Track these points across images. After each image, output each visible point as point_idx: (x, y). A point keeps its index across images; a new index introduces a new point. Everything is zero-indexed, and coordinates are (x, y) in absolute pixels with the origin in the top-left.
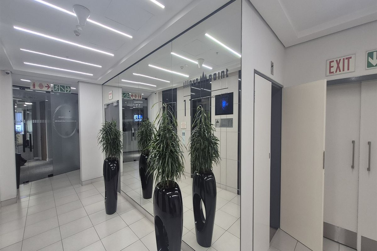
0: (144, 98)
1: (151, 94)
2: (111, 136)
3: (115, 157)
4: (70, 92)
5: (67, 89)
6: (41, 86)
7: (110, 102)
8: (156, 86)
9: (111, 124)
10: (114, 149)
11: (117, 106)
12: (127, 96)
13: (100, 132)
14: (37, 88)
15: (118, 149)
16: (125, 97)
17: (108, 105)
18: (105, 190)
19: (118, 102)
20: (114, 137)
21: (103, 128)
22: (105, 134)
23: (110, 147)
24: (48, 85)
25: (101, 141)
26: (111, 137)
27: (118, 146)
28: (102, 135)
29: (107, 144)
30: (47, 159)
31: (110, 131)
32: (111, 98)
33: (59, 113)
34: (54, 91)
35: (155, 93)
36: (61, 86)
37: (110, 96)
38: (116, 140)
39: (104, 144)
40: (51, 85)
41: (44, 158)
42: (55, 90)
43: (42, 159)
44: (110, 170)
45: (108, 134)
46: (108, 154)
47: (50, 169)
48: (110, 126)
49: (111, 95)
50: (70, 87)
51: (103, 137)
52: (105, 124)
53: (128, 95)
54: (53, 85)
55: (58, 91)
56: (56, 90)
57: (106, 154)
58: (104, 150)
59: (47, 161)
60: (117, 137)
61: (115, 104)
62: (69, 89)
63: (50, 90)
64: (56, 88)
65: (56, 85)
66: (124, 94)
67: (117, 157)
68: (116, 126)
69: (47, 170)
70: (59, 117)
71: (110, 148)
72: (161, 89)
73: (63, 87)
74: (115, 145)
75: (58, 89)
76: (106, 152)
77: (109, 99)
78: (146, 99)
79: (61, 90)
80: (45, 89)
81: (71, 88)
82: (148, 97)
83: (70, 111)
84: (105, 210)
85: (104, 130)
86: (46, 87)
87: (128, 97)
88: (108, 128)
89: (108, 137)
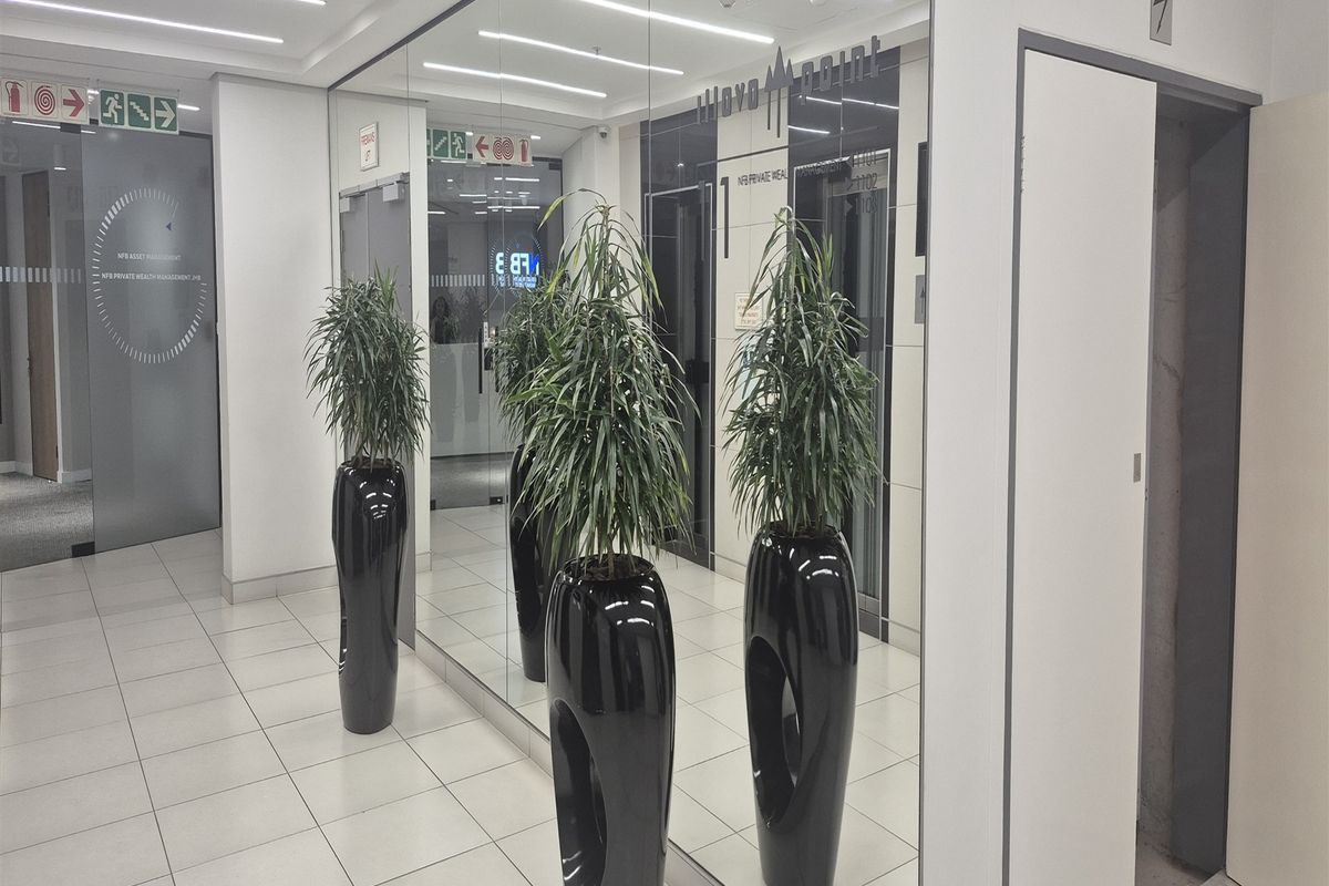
0: (546, 159)
1: (580, 140)
2: (371, 351)
3: (390, 456)
4: (172, 126)
5: (160, 114)
6: (44, 99)
7: (365, 181)
8: (604, 95)
9: (371, 291)
10: (386, 414)
11: (402, 203)
12: (454, 147)
13: (319, 332)
14: (28, 111)
15: (402, 419)
16: (442, 152)
17: (356, 197)
18: (342, 614)
19: (404, 181)
20: (383, 358)
21: (334, 312)
22: (341, 338)
23: (366, 406)
24: (73, 92)
25: (324, 373)
26: (367, 355)
27: (401, 402)
28: (329, 344)
29: (352, 388)
30: (60, 472)
31: (366, 328)
32: (372, 161)
33: (120, 235)
34: (101, 124)
35: (603, 130)
36: (131, 97)
37: (364, 148)
38: (394, 372)
39: (336, 390)
40: (90, 91)
41: (43, 470)
42: (105, 120)
43: (34, 475)
44: (365, 519)
45: (357, 340)
46: (356, 439)
47: (78, 519)
48: (367, 304)
49: (372, 146)
50: (173, 104)
51: (331, 356)
52: (342, 291)
53: (458, 140)
54: (97, 93)
55: (121, 122)
56: (110, 121)
57: (345, 441)
58: (335, 421)
59: (60, 481)
60: (396, 356)
61: (390, 194)
62: (169, 115)
63: (82, 118)
64: (111, 109)
65: (112, 94)
66: (438, 137)
67: (398, 459)
68: (391, 300)
69: (63, 525)
70: (120, 256)
71: (366, 413)
72: (632, 109)
73: (143, 101)
74: (389, 398)
75: (121, 112)
76: (348, 433)
77: (364, 164)
78: (556, 165)
79: (135, 119)
80: (63, 114)
81: (180, 106)
82: (563, 155)
83: (169, 227)
84: (340, 713)
85: (339, 321)
86: (67, 102)
87: (461, 156)
88: (358, 310)
89: (355, 355)
